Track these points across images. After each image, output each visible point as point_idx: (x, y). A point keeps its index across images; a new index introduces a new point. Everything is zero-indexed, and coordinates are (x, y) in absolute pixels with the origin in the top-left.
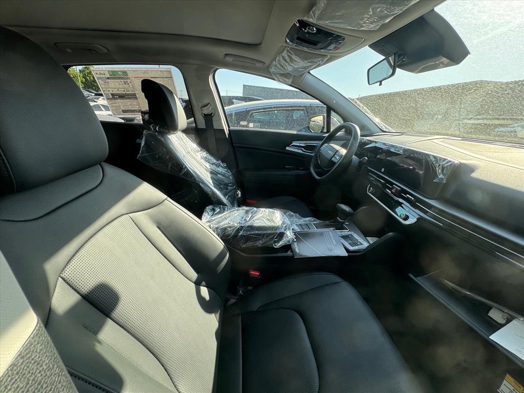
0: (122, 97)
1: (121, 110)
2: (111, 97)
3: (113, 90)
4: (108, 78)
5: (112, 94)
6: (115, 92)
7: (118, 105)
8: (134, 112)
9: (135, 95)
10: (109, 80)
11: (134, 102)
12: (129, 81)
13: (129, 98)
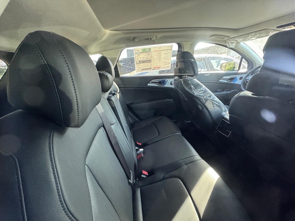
0: (144, 62)
1: (141, 69)
2: (138, 62)
3: (141, 58)
4: (141, 53)
5: (139, 61)
6: (142, 59)
7: (140, 66)
8: (147, 69)
9: (151, 60)
10: (140, 54)
11: (149, 64)
12: (150, 53)
13: (147, 62)
